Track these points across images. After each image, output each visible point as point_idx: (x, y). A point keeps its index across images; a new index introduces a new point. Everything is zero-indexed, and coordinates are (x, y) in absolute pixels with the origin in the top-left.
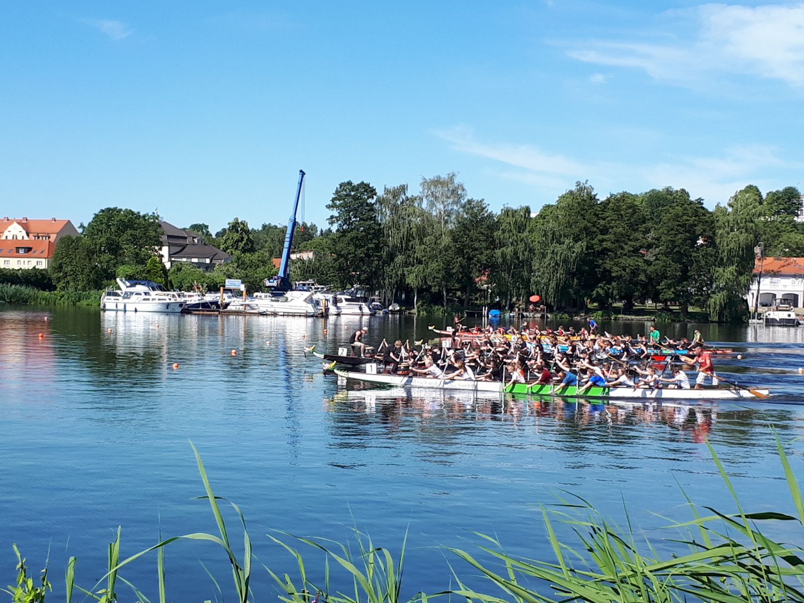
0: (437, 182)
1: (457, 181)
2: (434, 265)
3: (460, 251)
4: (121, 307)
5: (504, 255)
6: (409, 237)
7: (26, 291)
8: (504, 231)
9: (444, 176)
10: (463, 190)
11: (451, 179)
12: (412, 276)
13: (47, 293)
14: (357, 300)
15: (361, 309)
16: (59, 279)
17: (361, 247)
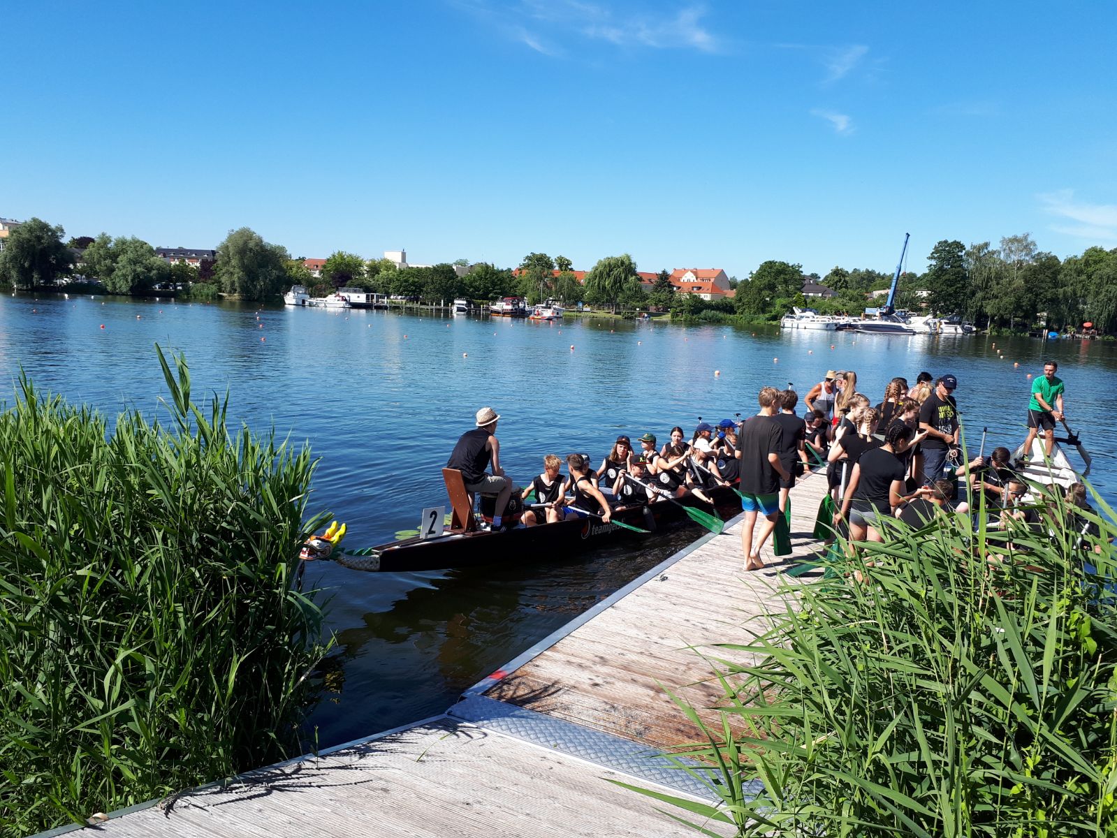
0: (1015, 240)
1: (1030, 239)
2: (1006, 299)
3: (1029, 290)
4: (795, 325)
5: (1065, 293)
6: (989, 279)
7: (720, 315)
8: (1066, 275)
9: (1020, 235)
10: (1035, 245)
11: (1026, 238)
12: (989, 307)
13: (732, 316)
14: (954, 323)
15: (956, 329)
16: (739, 307)
17: (951, 286)
